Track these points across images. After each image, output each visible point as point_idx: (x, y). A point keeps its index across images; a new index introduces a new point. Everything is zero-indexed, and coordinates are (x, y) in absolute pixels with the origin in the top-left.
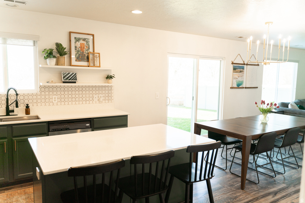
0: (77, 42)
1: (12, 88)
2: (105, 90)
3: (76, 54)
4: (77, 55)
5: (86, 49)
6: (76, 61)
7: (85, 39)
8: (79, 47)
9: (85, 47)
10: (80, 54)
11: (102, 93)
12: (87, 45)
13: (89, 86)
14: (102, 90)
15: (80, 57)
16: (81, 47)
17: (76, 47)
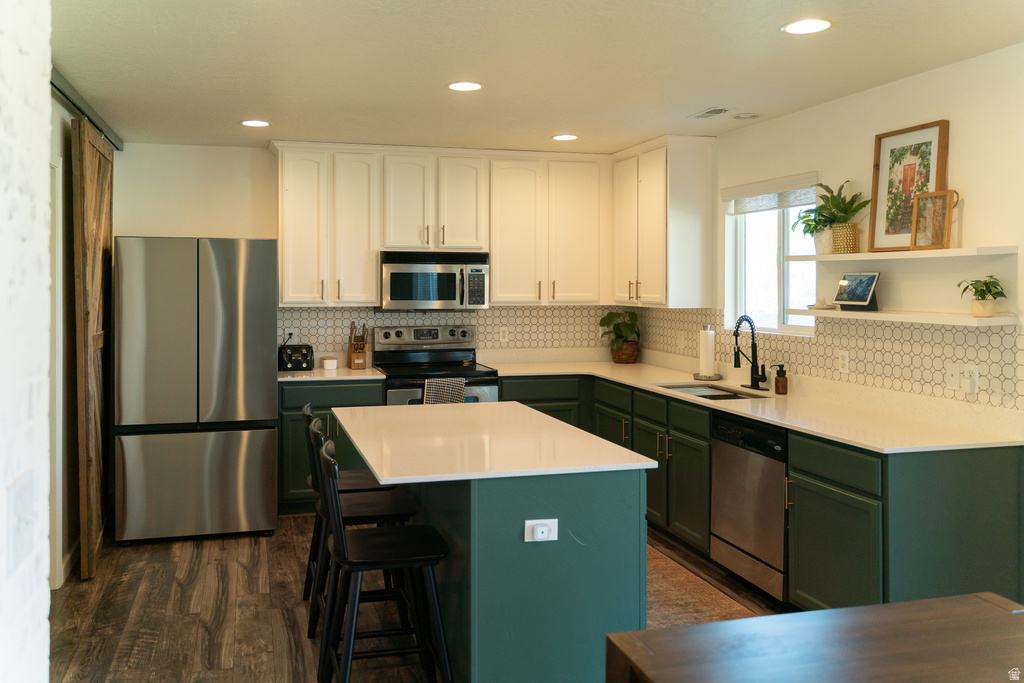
0: (896, 165)
1: (750, 323)
2: (989, 347)
3: (890, 208)
4: (892, 211)
5: (920, 183)
6: (887, 232)
7: (920, 148)
8: (900, 182)
9: (917, 178)
10: (899, 207)
11: (977, 361)
12: (922, 169)
13: (943, 326)
14: (977, 346)
15: (900, 217)
16: (904, 182)
17: (891, 184)
